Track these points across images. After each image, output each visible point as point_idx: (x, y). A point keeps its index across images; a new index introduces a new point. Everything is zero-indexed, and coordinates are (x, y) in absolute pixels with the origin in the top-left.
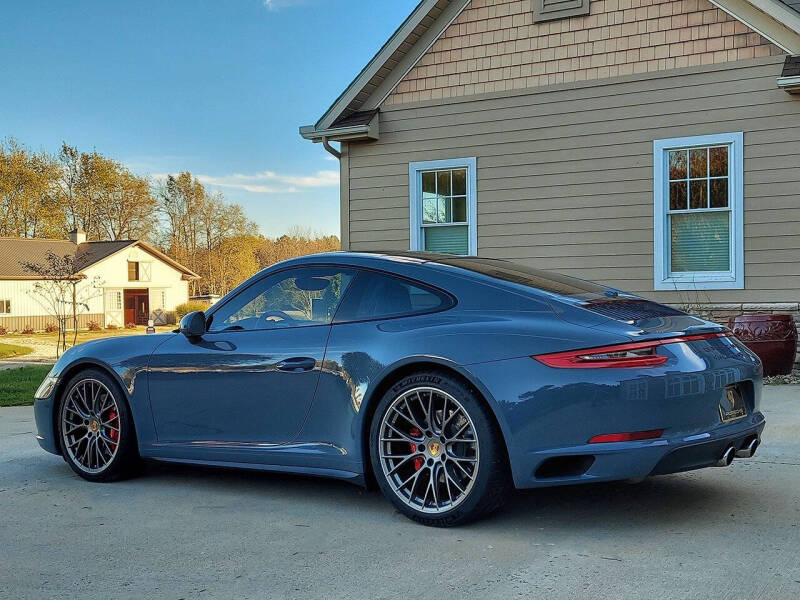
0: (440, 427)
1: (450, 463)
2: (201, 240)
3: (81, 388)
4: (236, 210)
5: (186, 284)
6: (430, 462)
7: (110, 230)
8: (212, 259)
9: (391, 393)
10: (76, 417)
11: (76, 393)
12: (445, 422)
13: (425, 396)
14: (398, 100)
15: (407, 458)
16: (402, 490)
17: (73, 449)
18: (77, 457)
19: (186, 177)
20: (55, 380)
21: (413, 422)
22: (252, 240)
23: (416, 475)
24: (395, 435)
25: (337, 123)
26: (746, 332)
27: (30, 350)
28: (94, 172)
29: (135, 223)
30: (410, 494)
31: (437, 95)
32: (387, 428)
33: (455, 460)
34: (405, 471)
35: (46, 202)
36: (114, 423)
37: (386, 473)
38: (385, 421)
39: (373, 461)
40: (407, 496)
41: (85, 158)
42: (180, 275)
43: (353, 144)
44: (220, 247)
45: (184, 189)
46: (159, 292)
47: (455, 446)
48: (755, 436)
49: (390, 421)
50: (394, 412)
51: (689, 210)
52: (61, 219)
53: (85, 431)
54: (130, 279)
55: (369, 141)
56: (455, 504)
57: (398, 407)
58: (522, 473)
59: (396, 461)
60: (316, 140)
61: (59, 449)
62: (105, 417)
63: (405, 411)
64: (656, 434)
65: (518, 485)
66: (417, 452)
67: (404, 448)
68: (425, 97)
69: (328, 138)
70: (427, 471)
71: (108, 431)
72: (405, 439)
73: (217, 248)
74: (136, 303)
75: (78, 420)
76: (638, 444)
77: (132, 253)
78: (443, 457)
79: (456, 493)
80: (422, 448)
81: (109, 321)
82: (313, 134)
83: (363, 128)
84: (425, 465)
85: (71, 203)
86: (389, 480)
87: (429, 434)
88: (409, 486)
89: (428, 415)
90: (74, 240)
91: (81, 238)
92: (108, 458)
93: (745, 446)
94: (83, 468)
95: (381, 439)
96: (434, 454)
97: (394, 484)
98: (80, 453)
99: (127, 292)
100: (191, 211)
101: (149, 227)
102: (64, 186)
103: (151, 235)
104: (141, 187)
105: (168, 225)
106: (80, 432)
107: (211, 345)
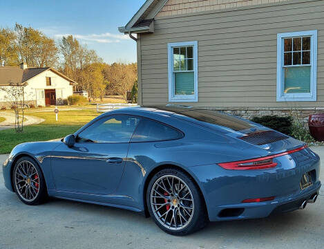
0: (177, 192)
1: (181, 208)
2: (78, 65)
3: (22, 164)
4: (93, 52)
5: (71, 87)
6: (173, 207)
7: (38, 62)
8: (83, 74)
9: (155, 177)
10: (21, 177)
11: (20, 167)
12: (179, 191)
13: (170, 179)
14: (162, 15)
15: (163, 205)
16: (161, 219)
17: (20, 190)
18: (22, 194)
19: (70, 38)
20: (11, 161)
21: (165, 190)
22: (100, 65)
23: (167, 213)
24: (157, 195)
25: (135, 26)
26: (317, 121)
27: (4, 119)
28: (30, 36)
29: (49, 58)
30: (164, 220)
31: (180, 12)
32: (154, 192)
33: (184, 208)
34: (162, 210)
35: (9, 50)
36: (37, 181)
37: (154, 211)
38: (153, 189)
39: (148, 205)
40: (163, 221)
41: (26, 30)
42: (69, 83)
43: (142, 35)
44: (86, 69)
45: (70, 43)
46: (60, 90)
47: (183, 201)
48: (316, 194)
49: (155, 188)
50: (157, 185)
51: (293, 66)
52: (16, 57)
53: (25, 183)
54: (47, 85)
55: (149, 33)
56: (184, 226)
57: (159, 183)
58: (213, 216)
59: (158, 206)
60: (126, 33)
61: (14, 190)
62: (33, 177)
63: (162, 185)
64: (272, 198)
65: (211, 220)
66: (167, 203)
67: (162, 201)
68: (174, 13)
69: (132, 32)
70: (171, 211)
71: (34, 184)
72: (162, 197)
73: (85, 69)
74: (50, 96)
75: (21, 178)
76: (264, 203)
77: (48, 73)
78: (179, 206)
79: (184, 222)
80: (169, 201)
81: (38, 104)
82: (124, 30)
83: (146, 28)
84: (171, 209)
85: (20, 50)
86: (155, 214)
87: (172, 195)
88: (164, 217)
89: (172, 187)
90: (22, 68)
91: (25, 67)
92: (35, 195)
93: (312, 198)
94: (24, 199)
95: (152, 196)
96: (175, 204)
97: (158, 216)
98: (23, 192)
99: (46, 90)
100: (74, 53)
101: (55, 61)
102: (17, 42)
103: (56, 64)
104: (51, 42)
105: (63, 59)
106: (23, 183)
107: (77, 149)
